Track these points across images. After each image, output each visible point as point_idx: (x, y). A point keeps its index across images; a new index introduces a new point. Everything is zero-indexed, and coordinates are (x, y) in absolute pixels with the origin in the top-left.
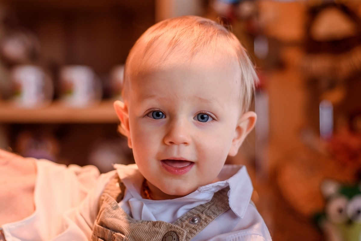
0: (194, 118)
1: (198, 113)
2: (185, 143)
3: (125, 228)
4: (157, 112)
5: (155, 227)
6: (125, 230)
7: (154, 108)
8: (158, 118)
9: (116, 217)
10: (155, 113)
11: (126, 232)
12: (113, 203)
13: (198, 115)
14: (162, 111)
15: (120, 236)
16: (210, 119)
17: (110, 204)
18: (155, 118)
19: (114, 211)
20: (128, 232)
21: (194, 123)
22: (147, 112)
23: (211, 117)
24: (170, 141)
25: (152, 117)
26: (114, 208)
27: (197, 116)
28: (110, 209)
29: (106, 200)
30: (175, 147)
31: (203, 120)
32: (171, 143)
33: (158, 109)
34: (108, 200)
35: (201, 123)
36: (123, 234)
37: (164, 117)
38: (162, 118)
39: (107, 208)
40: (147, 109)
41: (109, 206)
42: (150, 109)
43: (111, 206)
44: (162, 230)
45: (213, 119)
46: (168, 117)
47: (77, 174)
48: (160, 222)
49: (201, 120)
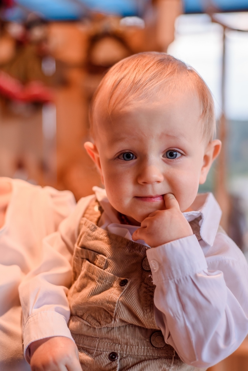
0: (163, 156)
1: (167, 151)
2: (159, 182)
3: (107, 250)
4: (127, 153)
5: (136, 250)
6: (107, 252)
7: (125, 150)
8: (128, 159)
9: (96, 239)
10: (125, 155)
11: (108, 254)
12: (91, 226)
13: (167, 152)
14: (132, 152)
15: (102, 257)
16: (179, 155)
17: (89, 227)
18: (125, 160)
19: (94, 233)
20: (110, 254)
21: (164, 161)
22: (118, 155)
23: (179, 152)
24: (143, 181)
25: (123, 158)
26: (93, 230)
27: (166, 154)
28: (90, 232)
29: (85, 224)
30: (149, 186)
31: (172, 158)
32: (145, 183)
33: (129, 151)
34: (86, 224)
35: (170, 159)
36: (105, 256)
37: (134, 157)
38: (132, 159)
39: (87, 232)
40: (118, 152)
41: (88, 229)
42: (121, 151)
43: (89, 229)
44: (142, 254)
45: (182, 154)
46: (138, 158)
47: (52, 196)
48: (140, 246)
49: (170, 157)
